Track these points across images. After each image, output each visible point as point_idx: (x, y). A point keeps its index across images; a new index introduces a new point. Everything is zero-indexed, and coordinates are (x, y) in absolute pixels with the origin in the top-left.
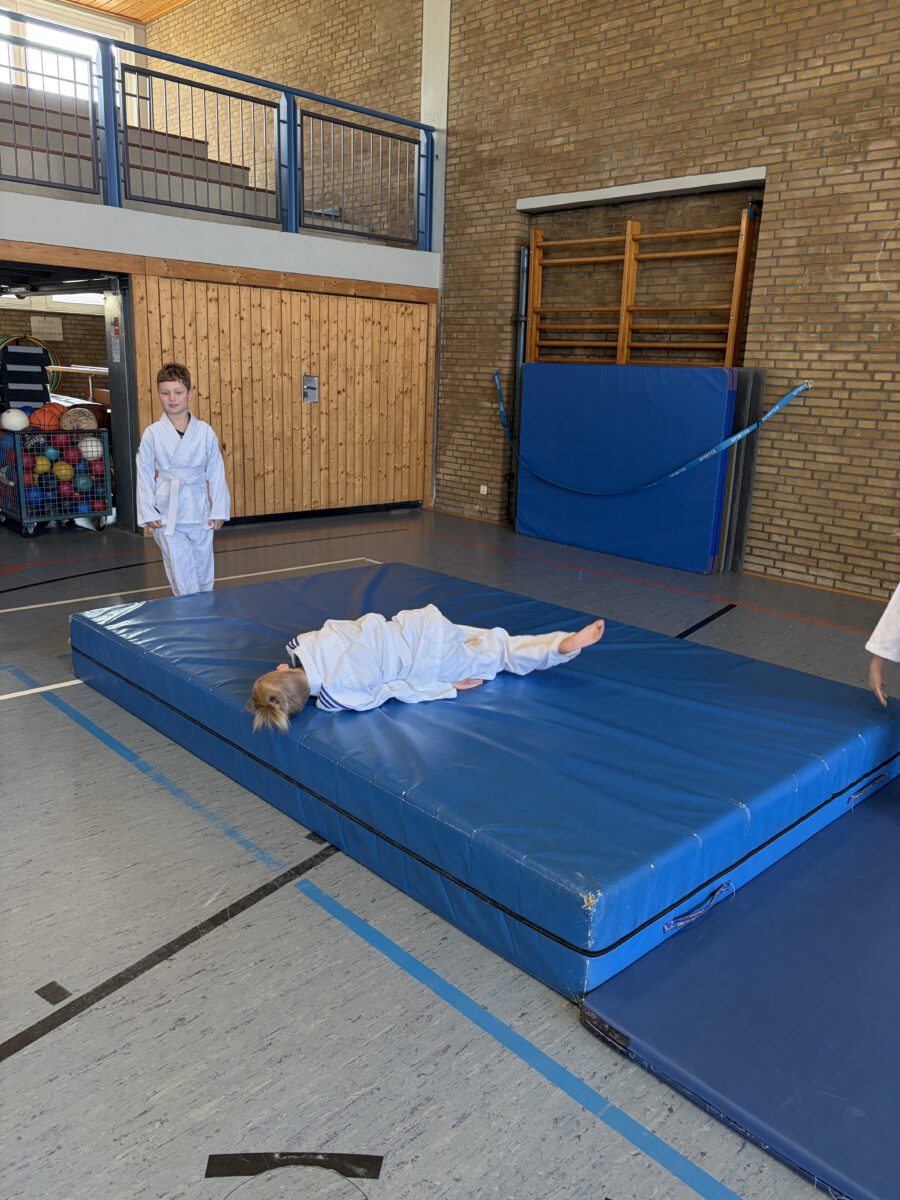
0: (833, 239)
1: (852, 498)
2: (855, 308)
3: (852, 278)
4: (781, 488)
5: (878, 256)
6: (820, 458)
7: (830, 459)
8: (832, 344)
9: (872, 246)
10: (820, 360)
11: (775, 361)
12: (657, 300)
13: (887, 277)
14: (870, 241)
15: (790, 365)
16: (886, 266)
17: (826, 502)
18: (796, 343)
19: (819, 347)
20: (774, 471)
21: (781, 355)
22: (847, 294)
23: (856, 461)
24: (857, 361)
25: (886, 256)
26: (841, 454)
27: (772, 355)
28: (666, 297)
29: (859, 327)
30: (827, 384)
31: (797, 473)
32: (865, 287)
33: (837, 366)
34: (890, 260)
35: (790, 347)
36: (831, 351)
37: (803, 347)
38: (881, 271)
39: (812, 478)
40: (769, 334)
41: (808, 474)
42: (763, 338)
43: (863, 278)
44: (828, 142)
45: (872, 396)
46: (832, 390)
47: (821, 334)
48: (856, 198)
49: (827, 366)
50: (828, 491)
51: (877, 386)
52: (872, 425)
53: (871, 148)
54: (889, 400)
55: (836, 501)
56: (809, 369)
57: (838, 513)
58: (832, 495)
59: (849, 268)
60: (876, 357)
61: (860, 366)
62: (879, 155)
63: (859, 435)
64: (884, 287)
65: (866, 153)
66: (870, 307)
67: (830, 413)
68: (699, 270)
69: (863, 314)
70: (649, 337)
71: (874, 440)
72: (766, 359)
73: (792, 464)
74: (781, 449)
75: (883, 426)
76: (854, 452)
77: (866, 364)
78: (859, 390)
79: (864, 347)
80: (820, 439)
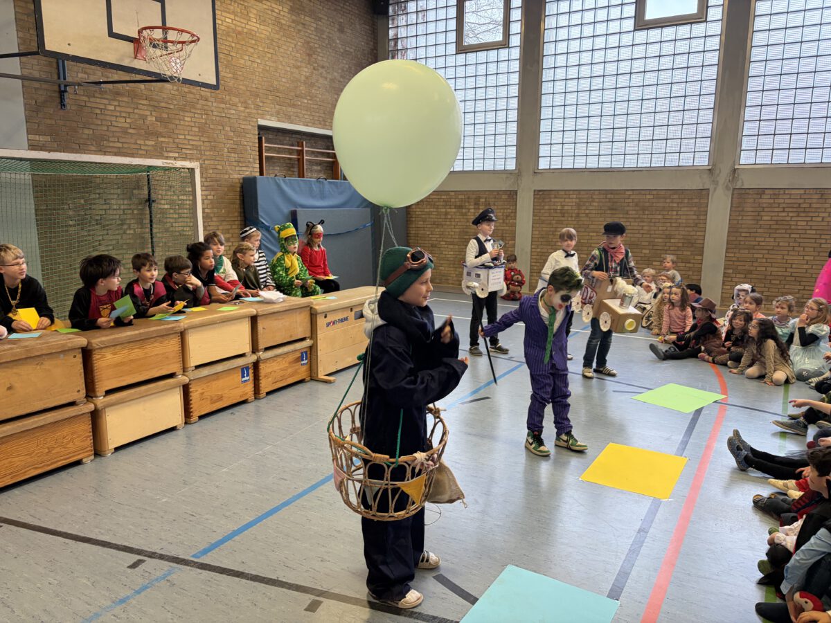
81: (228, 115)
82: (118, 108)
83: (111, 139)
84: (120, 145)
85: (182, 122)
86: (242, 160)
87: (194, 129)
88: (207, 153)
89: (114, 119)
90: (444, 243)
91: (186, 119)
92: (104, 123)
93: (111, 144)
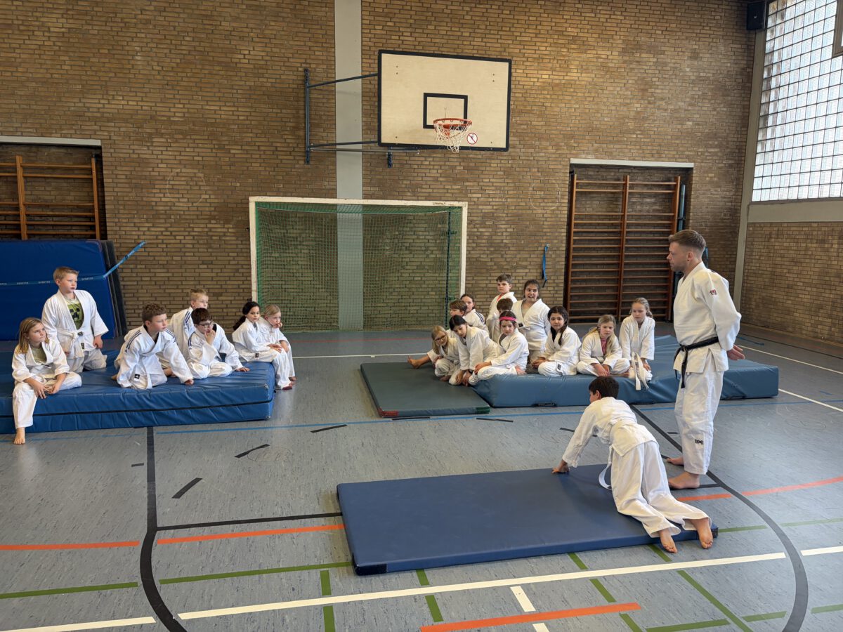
0: (144, 177)
1: (177, 291)
2: (161, 208)
3: (157, 195)
4: (140, 291)
5: (167, 186)
6: (157, 275)
7: (163, 275)
8: (153, 223)
9: (163, 182)
10: (148, 230)
11: (125, 231)
12: (40, 199)
13: (172, 195)
14: (162, 180)
15: (134, 233)
16: (171, 191)
17: (165, 295)
18: (135, 223)
19: (147, 225)
20: (135, 283)
21: (128, 229)
22: (156, 202)
23: (175, 275)
24: (167, 231)
25: (171, 187)
26: (168, 272)
27: (122, 229)
28: (46, 197)
29: (165, 217)
30: (155, 241)
31: (147, 283)
32: (163, 199)
33: (157, 233)
34: (173, 189)
35: (132, 225)
36: (153, 227)
37: (139, 225)
38: (170, 193)
39: (156, 284)
40: (119, 218)
41: (153, 283)
42: (117, 220)
43: (162, 195)
44: (132, 134)
45: (176, 246)
46: (157, 244)
47: (147, 219)
48: (152, 161)
49: (153, 233)
50: (165, 289)
51: (178, 241)
52: (179, 258)
53: (154, 140)
54: (184, 247)
55: (170, 293)
56: (144, 235)
57: (172, 299)
58: (167, 291)
59: (154, 191)
60: (175, 229)
61: (169, 233)
62: (158, 144)
63: (174, 263)
64: (172, 200)
65: (153, 142)
66: (168, 208)
67: (159, 254)
68: (65, 185)
69: (166, 211)
70: (38, 218)
71: (181, 265)
72: (120, 230)
73: (144, 279)
74: (137, 273)
75: (184, 258)
76: (173, 271)
77: (171, 232)
78: (170, 244)
79: (169, 225)
80: (157, 266)
81: (536, 158)
82: (432, 163)
83: (424, 187)
84: (431, 191)
85: (488, 169)
86: (548, 197)
87: (499, 173)
88: (510, 192)
89: (428, 171)
90: (801, 284)
91: (492, 165)
92: (419, 174)
93: (423, 191)
